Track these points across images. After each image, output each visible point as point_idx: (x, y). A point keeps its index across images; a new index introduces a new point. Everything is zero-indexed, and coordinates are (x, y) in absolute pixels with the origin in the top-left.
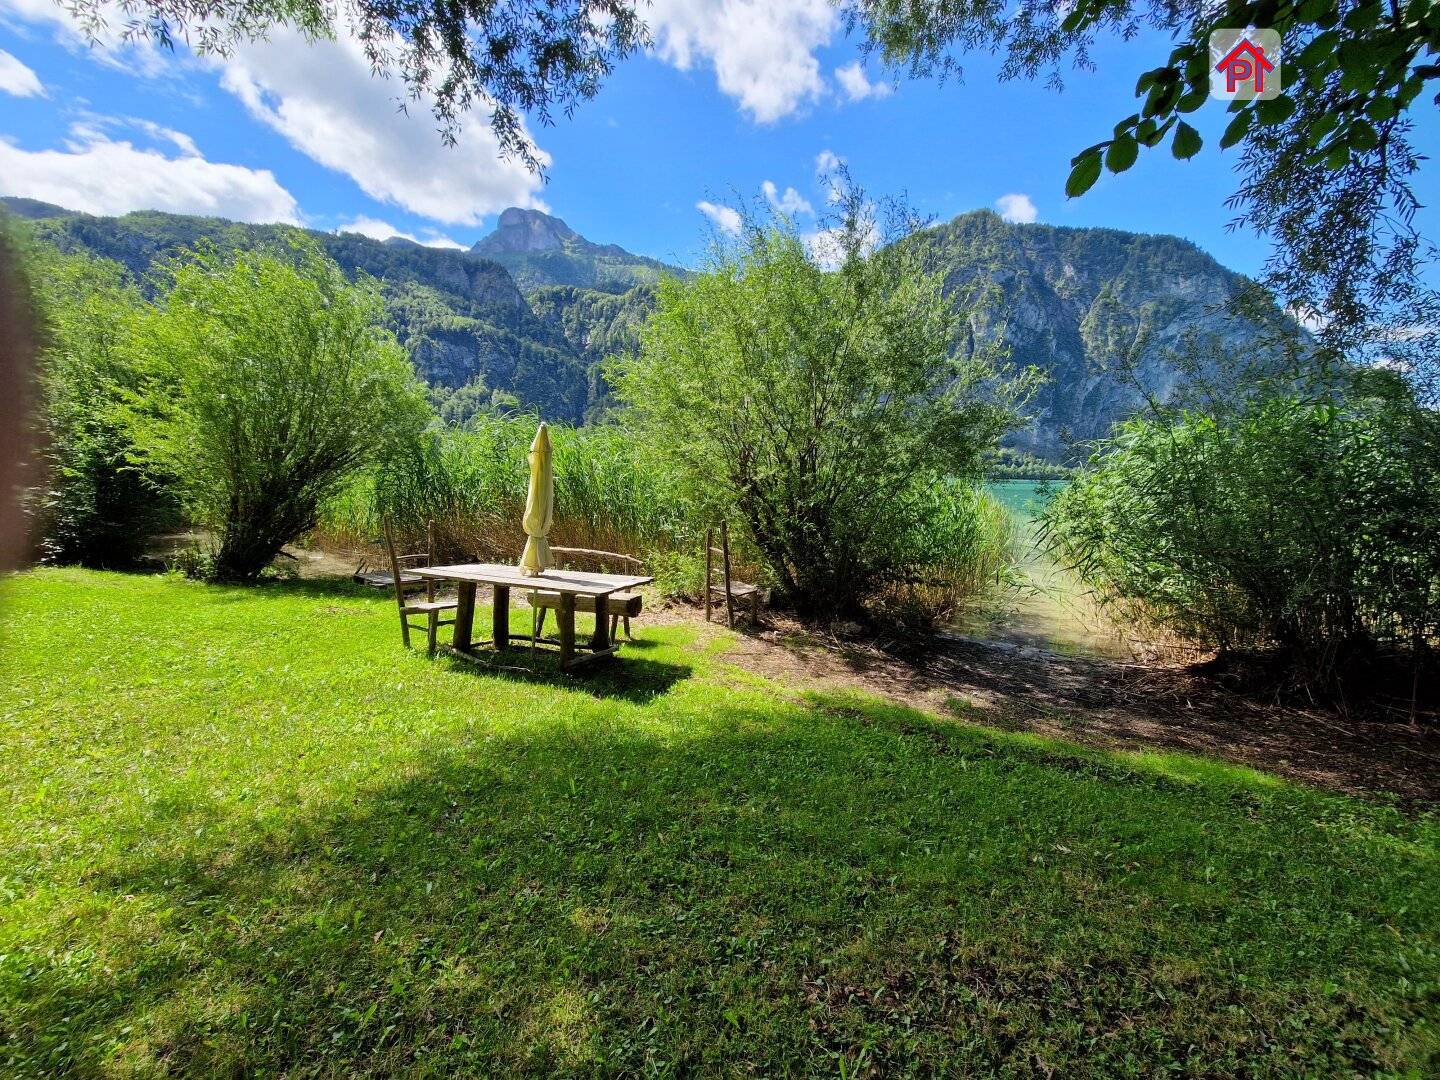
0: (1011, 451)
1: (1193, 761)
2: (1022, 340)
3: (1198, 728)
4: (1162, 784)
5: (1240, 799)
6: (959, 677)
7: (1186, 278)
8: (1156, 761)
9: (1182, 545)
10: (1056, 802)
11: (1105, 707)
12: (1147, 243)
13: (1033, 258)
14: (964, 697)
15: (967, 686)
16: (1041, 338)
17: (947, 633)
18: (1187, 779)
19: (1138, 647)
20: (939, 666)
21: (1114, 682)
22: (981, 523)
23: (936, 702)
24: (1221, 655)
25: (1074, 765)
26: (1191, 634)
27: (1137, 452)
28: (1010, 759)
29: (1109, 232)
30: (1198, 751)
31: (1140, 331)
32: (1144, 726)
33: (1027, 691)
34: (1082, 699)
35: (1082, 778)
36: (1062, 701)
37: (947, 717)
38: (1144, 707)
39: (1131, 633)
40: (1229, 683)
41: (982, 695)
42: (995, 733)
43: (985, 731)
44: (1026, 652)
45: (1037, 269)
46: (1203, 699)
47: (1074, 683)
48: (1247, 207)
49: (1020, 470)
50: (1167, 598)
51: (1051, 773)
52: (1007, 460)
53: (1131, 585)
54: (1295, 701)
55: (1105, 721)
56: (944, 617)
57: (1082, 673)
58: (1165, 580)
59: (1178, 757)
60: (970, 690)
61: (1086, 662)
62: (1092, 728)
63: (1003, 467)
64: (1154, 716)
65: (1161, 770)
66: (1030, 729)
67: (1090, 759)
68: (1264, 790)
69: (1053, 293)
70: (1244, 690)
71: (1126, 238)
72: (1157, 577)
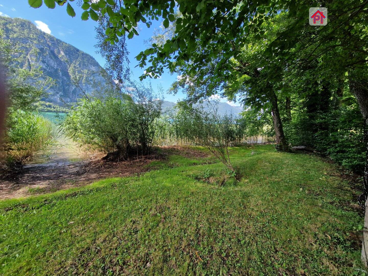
0: (51, 104)
1: (104, 180)
2: (49, 69)
3: (105, 172)
4: (98, 190)
5: (113, 186)
6: (35, 179)
7: (94, 66)
8: (96, 184)
9: (97, 130)
10: (69, 209)
11: (84, 174)
12: (83, 54)
13: (50, 45)
14: (36, 186)
15: (39, 181)
16: (56, 70)
17: (29, 165)
18: (103, 186)
19: (91, 156)
20: (25, 178)
21: (86, 166)
22: (38, 126)
23: (24, 193)
24: (108, 154)
25: (75, 195)
26: (102, 151)
27: (84, 107)
28: (54, 201)
29: (73, 47)
30: (105, 178)
31: (84, 76)
32: (93, 176)
33: (61, 176)
34: (78, 174)
35: (78, 197)
36: (72, 176)
37: (29, 197)
38: (93, 171)
39: (89, 153)
40: (110, 160)
41: (45, 183)
42: (49, 195)
43: (45, 195)
44: (60, 165)
45: (52, 49)
46: (105, 165)
47: (75, 170)
48: (99, 49)
49: (55, 110)
50: (95, 143)
51: (69, 200)
52: (50, 106)
53: (87, 141)
54: (121, 160)
55: (84, 178)
56: (27, 160)
57: (77, 166)
58: (95, 139)
59: (101, 180)
60: (39, 183)
61: (78, 163)
62: (81, 181)
63: (49, 108)
64: (95, 172)
65: (98, 186)
66: (62, 188)
67: (79, 191)
68: (117, 181)
69: (58, 58)
70: (113, 160)
71: (78, 50)
72: (92, 139)
